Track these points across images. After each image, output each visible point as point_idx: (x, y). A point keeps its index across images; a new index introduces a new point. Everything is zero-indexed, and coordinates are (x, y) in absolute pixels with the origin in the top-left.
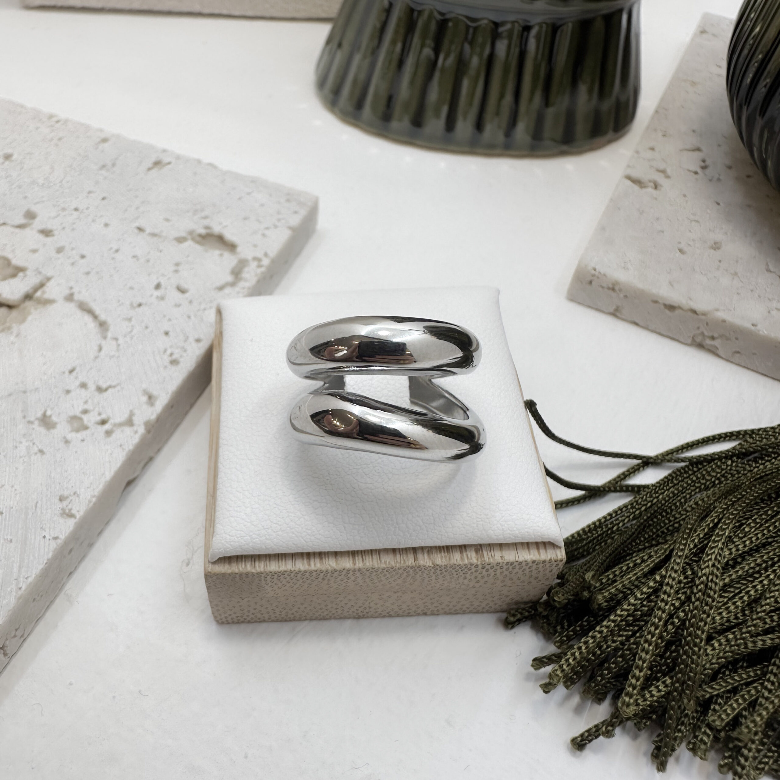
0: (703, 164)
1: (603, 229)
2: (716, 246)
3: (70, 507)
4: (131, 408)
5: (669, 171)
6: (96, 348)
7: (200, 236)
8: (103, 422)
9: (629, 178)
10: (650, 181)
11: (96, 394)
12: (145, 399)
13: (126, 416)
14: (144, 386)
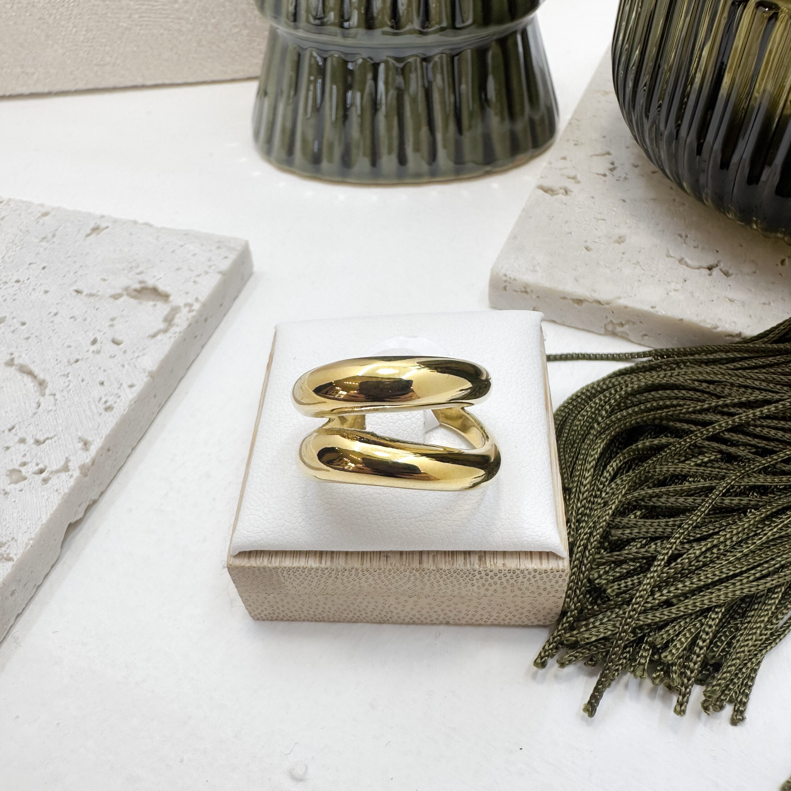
0: (611, 166)
1: (515, 237)
2: (621, 240)
3: (8, 552)
4: (67, 455)
5: (579, 177)
6: (35, 405)
7: (136, 290)
8: (41, 471)
9: (541, 188)
10: (561, 188)
11: (34, 446)
12: (80, 445)
13: (62, 463)
14: (80, 434)
